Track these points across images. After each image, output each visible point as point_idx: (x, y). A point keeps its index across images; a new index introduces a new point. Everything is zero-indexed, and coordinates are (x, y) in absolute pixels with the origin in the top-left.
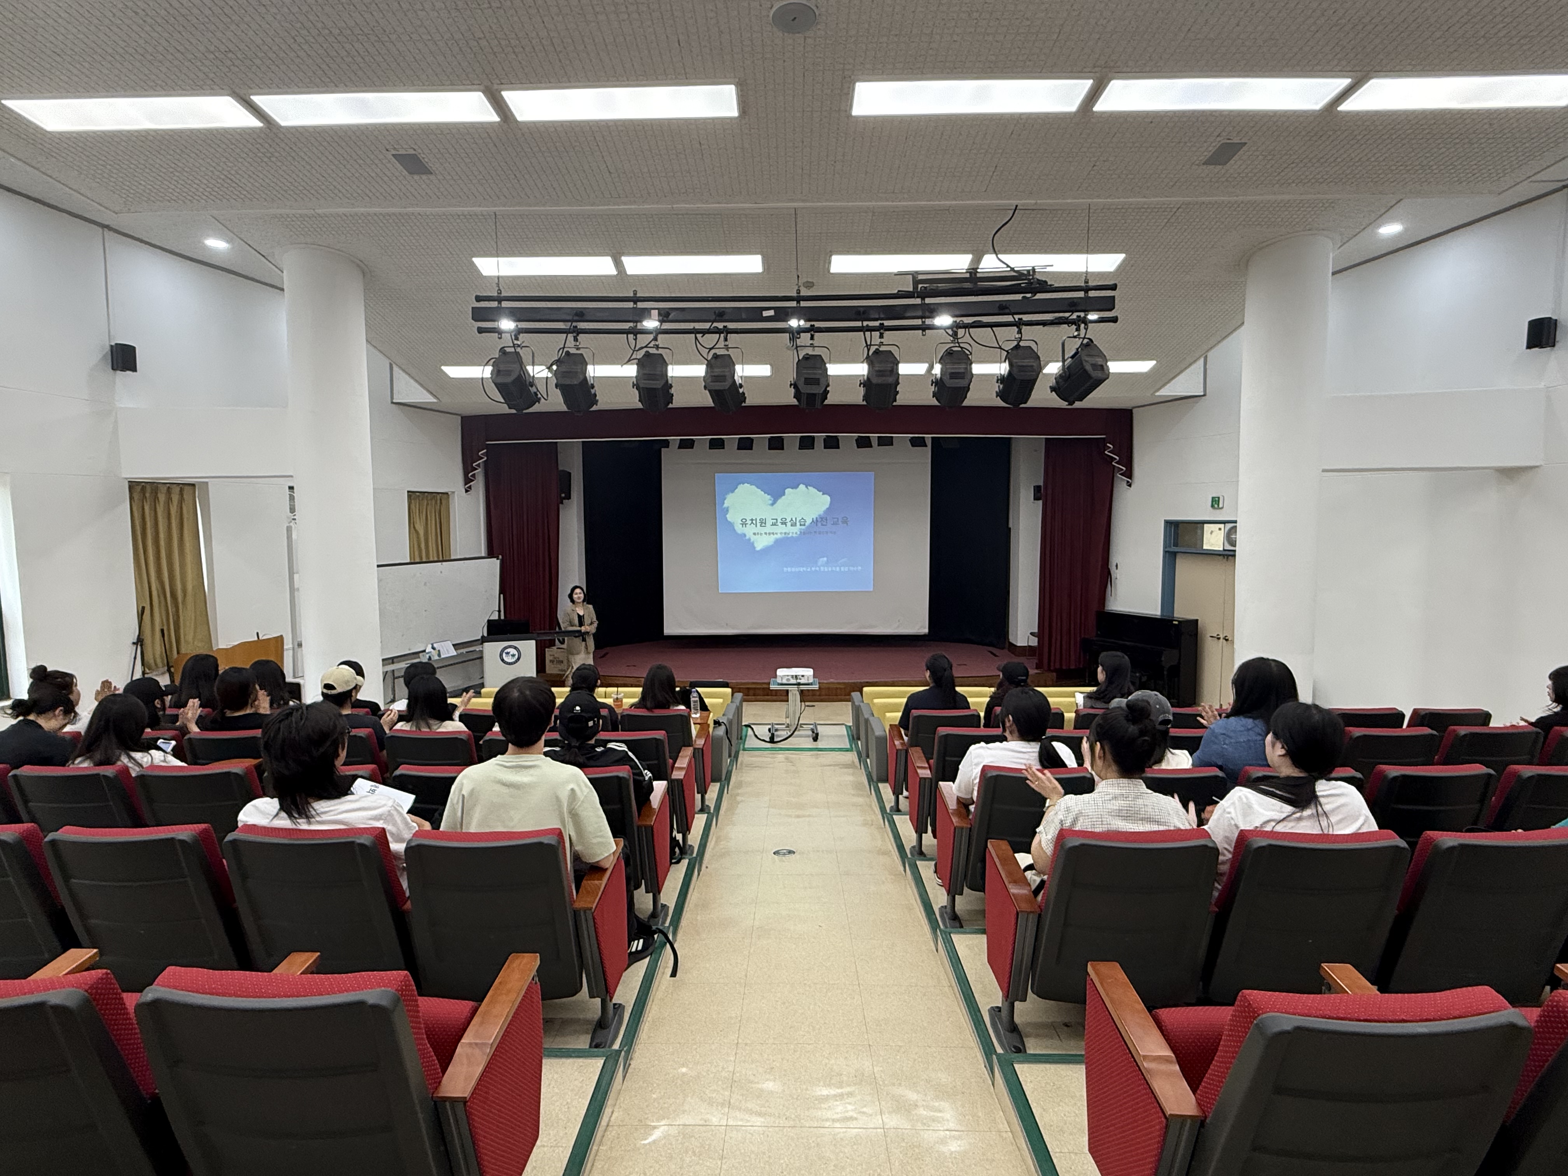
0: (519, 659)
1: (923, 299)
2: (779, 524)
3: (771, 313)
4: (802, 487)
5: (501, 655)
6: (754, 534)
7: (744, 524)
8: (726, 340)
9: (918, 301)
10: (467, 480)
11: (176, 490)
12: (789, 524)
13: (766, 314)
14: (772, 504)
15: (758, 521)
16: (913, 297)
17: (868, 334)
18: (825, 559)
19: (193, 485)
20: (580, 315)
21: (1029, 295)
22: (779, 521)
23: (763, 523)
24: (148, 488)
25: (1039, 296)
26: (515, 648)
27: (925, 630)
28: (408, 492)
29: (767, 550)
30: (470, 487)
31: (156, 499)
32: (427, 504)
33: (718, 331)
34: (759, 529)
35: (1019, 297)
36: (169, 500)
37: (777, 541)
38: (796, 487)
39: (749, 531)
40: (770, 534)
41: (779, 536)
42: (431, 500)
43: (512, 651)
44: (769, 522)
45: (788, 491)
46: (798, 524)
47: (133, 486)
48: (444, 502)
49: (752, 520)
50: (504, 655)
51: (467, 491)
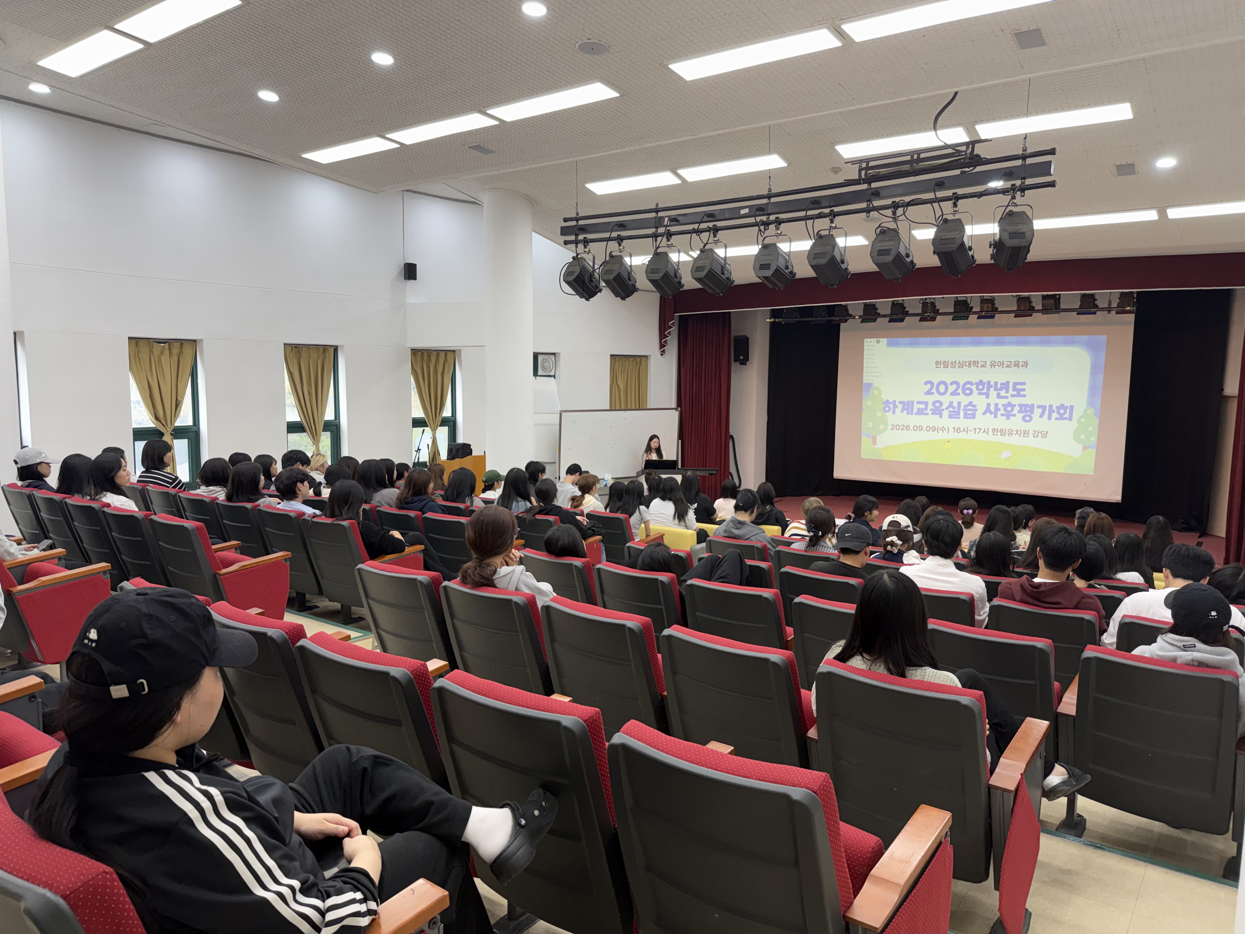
1: (869, 184)
3: (746, 211)
8: (715, 236)
9: (865, 186)
10: (662, 346)
11: (442, 354)
13: (743, 212)
16: (861, 184)
19: (455, 351)
20: (622, 226)
21: (967, 170)
24: (426, 354)
25: (979, 169)
27: (1118, 498)
28: (611, 355)
30: (664, 351)
31: (430, 360)
32: (629, 365)
33: (708, 230)
35: (957, 172)
36: (437, 361)
42: (632, 361)
47: (415, 352)
48: (643, 363)
51: (662, 355)
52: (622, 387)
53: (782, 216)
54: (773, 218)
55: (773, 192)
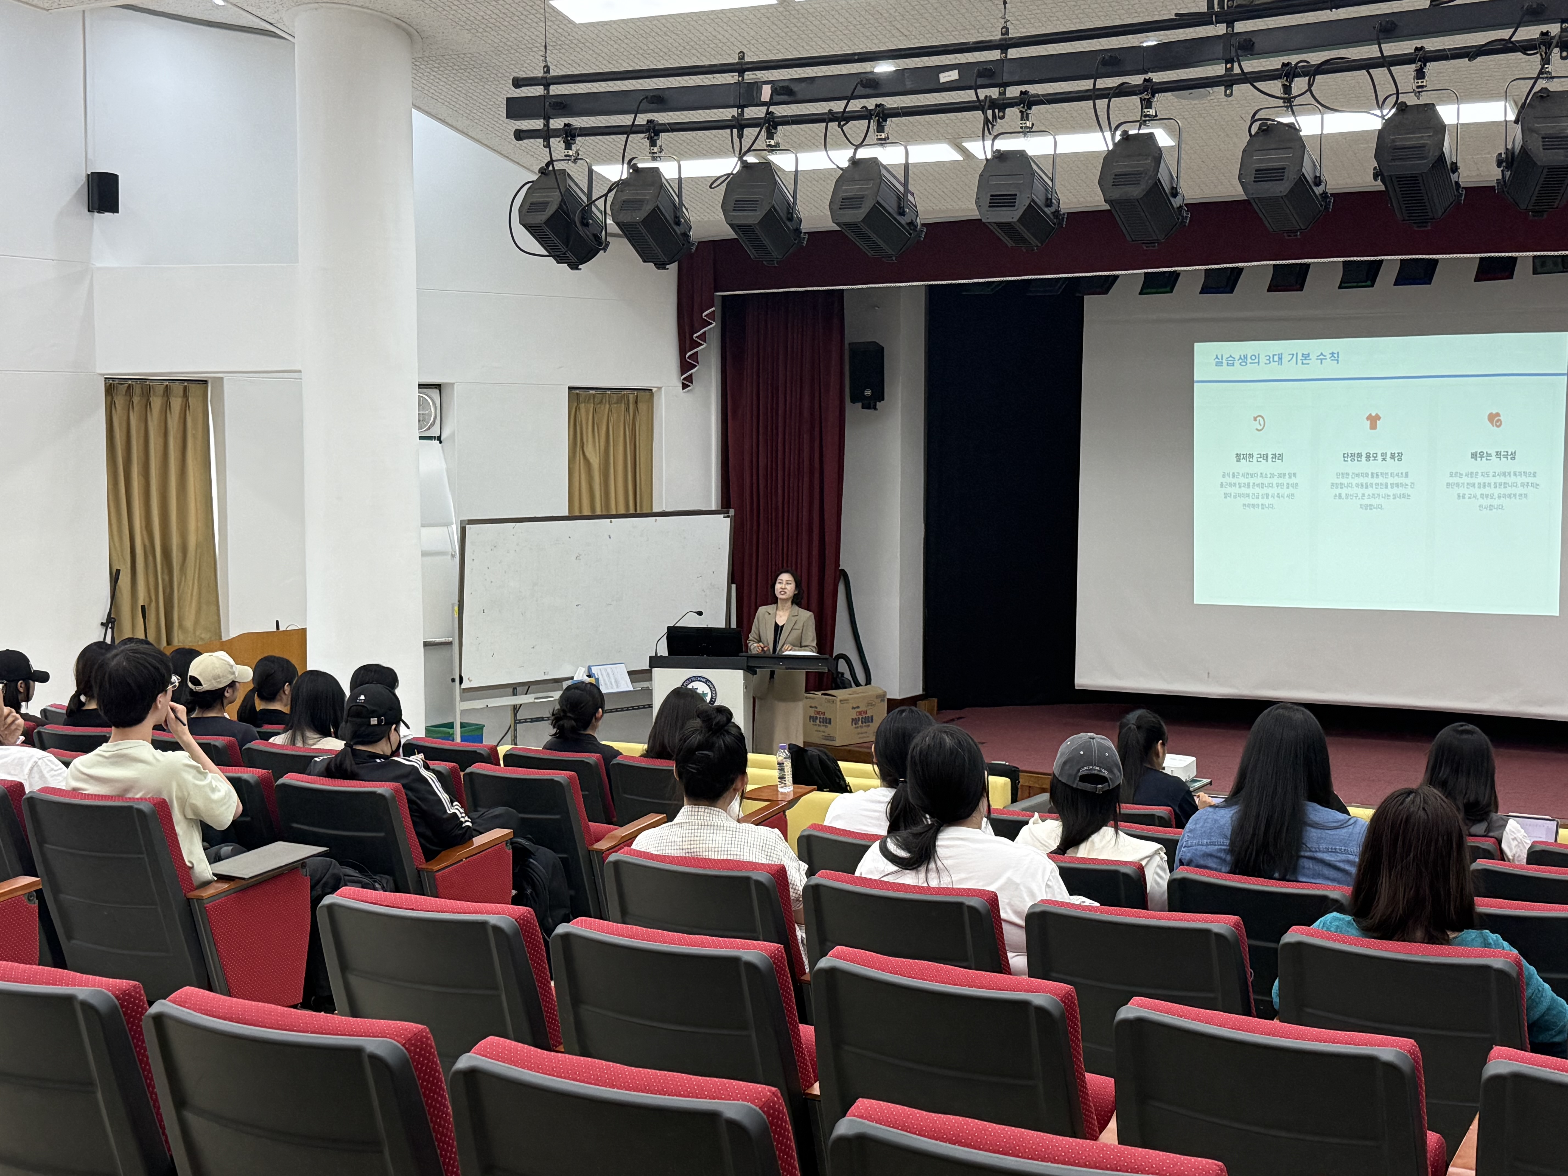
1: (1230, 24)
3: (954, 75)
8: (881, 129)
9: (1221, 29)
10: (686, 365)
11: (179, 391)
13: (945, 77)
16: (1211, 23)
17: (1101, 104)
19: (205, 382)
20: (657, 100)
24: (139, 389)
26: (707, 682)
28: (570, 388)
30: (690, 379)
31: (147, 405)
32: (610, 410)
33: (865, 115)
36: (167, 406)
42: (618, 402)
47: (114, 385)
48: (642, 407)
51: (685, 386)
52: (595, 461)
53: (1036, 89)
55: (1014, 34)
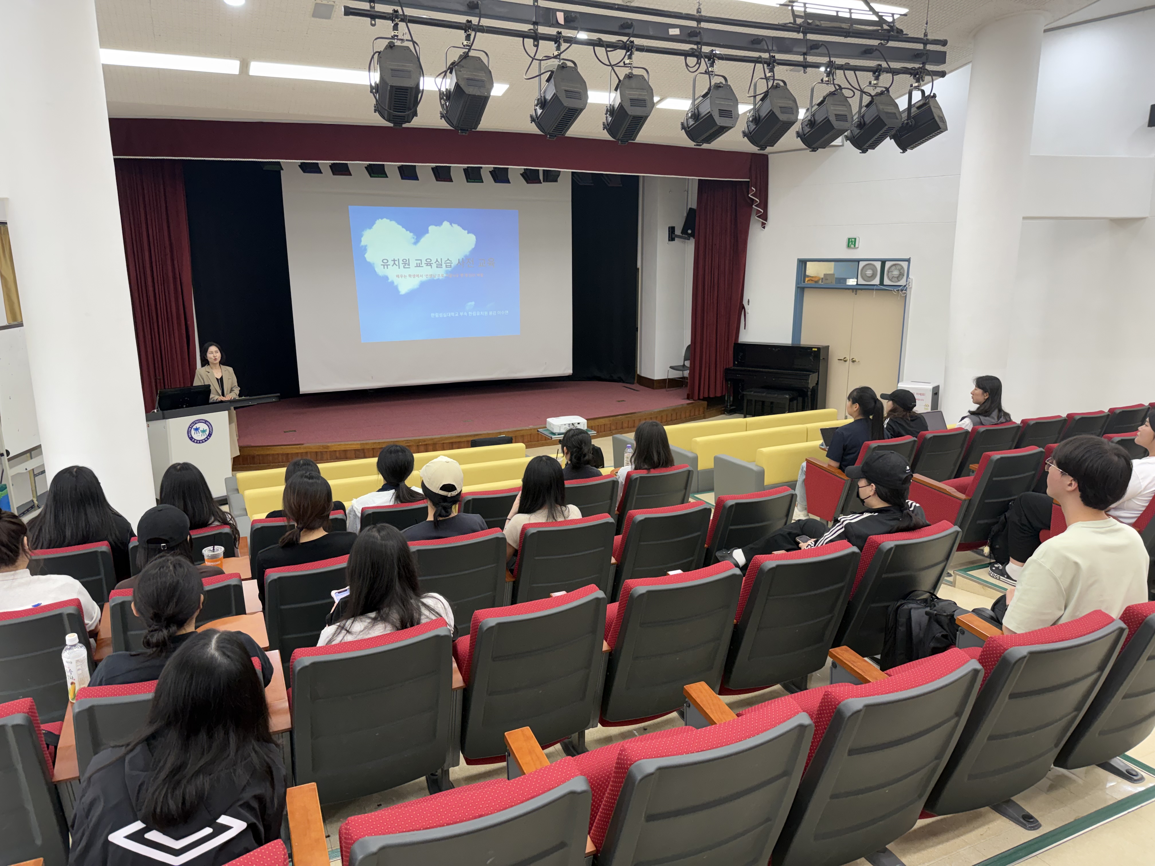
0: (210, 435)
1: (805, 33)
2: (423, 265)
3: (676, 32)
4: (446, 224)
5: (189, 432)
6: (398, 276)
7: (385, 264)
12: (434, 265)
13: (671, 32)
14: (415, 243)
15: (401, 262)
18: (473, 303)
21: (883, 42)
22: (424, 262)
23: (406, 263)
26: (206, 422)
27: (569, 371)
29: (412, 294)
34: (402, 271)
35: (877, 43)
37: (423, 284)
38: (439, 224)
39: (392, 273)
40: (414, 276)
41: (424, 279)
43: (202, 426)
44: (413, 263)
45: (431, 228)
46: (444, 265)
49: (394, 260)
50: (193, 431)
53: (718, 51)
54: (706, 49)
55: (703, 13)
